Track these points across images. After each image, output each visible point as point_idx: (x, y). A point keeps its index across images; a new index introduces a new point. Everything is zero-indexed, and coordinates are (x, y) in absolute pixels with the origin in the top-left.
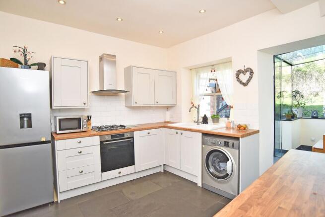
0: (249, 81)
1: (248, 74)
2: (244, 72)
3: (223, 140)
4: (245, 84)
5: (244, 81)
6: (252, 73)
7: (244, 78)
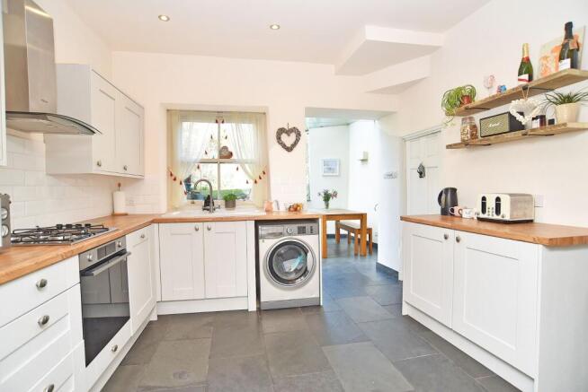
0: (294, 145)
1: (293, 136)
2: (288, 132)
3: (294, 227)
4: (289, 149)
5: (288, 145)
6: (299, 134)
7: (288, 140)
